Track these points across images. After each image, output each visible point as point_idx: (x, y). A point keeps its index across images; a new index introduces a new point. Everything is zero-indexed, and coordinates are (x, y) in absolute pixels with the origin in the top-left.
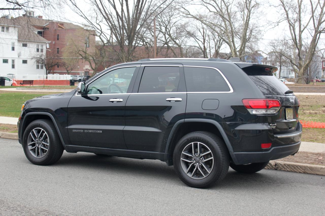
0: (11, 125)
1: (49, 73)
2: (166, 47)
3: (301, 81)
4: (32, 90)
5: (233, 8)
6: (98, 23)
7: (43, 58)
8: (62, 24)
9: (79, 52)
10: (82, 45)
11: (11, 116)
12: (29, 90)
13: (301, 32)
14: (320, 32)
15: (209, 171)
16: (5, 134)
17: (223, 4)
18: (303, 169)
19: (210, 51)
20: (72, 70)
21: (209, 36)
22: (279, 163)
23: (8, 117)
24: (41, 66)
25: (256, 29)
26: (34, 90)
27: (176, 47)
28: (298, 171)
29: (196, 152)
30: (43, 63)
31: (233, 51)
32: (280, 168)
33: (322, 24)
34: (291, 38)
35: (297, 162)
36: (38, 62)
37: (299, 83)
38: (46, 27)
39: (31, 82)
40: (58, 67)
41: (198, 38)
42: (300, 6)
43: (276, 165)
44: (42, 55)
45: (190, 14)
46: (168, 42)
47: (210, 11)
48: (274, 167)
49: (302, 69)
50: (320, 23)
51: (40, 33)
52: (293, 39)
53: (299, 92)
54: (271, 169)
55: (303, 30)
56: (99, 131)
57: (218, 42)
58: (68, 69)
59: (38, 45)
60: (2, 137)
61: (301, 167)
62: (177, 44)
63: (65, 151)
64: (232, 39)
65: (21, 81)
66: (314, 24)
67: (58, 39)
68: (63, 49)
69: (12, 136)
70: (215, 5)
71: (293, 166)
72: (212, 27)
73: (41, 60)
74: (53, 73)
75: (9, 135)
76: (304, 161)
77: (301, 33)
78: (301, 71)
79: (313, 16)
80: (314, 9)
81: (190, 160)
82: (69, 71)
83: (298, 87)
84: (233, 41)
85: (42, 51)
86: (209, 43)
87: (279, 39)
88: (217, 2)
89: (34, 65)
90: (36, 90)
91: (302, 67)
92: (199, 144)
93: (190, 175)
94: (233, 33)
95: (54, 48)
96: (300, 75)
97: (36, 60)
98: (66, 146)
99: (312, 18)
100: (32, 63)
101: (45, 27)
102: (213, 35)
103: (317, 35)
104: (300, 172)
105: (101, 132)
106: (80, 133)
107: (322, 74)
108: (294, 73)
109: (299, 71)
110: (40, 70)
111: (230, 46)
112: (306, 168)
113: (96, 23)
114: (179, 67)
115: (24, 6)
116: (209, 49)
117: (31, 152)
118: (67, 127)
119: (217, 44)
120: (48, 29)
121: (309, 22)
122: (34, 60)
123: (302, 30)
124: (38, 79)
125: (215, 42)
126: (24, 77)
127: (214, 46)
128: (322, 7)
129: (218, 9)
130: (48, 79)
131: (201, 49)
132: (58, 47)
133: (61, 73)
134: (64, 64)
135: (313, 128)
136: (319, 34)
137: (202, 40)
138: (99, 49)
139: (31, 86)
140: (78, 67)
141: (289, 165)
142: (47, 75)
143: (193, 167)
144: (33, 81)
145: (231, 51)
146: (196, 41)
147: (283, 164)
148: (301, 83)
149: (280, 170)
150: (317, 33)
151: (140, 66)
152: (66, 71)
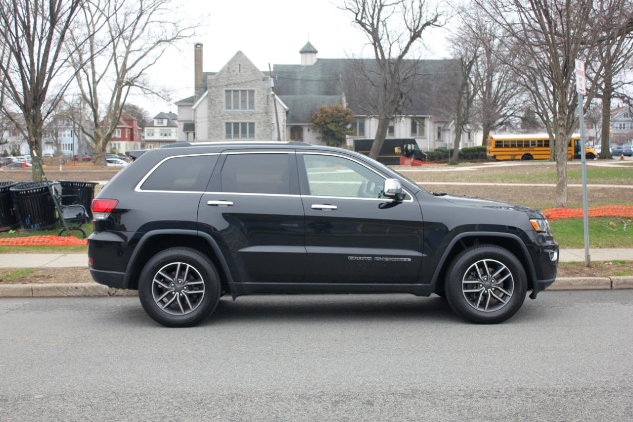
3: (100, 162)
14: (130, 84)
33: (128, 72)
37: (97, 165)
49: (101, 141)
50: (125, 70)
55: (99, 80)
66: (117, 68)
77: (95, 84)
78: (99, 145)
79: (114, 56)
91: (101, 138)
96: (99, 152)
99: (113, 60)
103: (121, 89)
109: (96, 145)
121: (108, 66)
128: (127, 45)
150: (121, 86)
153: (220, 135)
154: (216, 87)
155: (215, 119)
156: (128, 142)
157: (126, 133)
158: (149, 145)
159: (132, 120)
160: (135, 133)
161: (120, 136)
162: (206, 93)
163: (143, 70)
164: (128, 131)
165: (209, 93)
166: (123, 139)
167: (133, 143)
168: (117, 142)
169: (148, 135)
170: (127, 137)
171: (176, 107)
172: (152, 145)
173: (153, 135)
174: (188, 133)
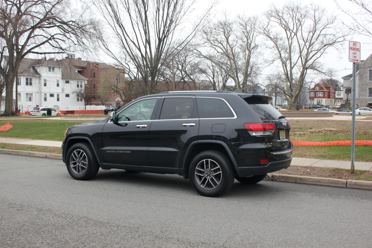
0: (57, 147)
1: (87, 104)
2: (182, 81)
3: (292, 108)
4: (74, 118)
5: (237, 50)
6: (126, 63)
7: (82, 92)
8: (97, 64)
9: (112, 87)
10: (114, 81)
11: (56, 141)
12: (71, 118)
13: (291, 68)
14: (307, 68)
15: (218, 183)
16: (52, 155)
17: (228, 46)
18: (294, 180)
19: (218, 84)
20: (106, 101)
21: (217, 72)
22: (275, 175)
23: (54, 141)
24: (81, 99)
25: (256, 66)
26: (75, 118)
27: (191, 82)
28: (290, 182)
29: (207, 167)
30: (82, 97)
31: (237, 84)
32: (276, 180)
33: (308, 62)
34: (284, 73)
35: (289, 174)
36: (78, 95)
37: (291, 110)
38: (85, 67)
39: (72, 112)
40: (95, 99)
41: (208, 74)
42: (290, 48)
43: (272, 177)
44: (81, 90)
45: (201, 55)
46: (184, 77)
47: (218, 52)
48: (271, 178)
49: (293, 98)
50: (306, 61)
51: (79, 72)
52: (285, 74)
53: (291, 117)
54: (269, 180)
56: (128, 152)
57: (225, 77)
58: (103, 101)
59: (78, 82)
60: (49, 157)
61: (292, 178)
62: (192, 79)
63: (100, 168)
64: (236, 74)
65: (64, 111)
66: (302, 62)
67: (94, 77)
68: (98, 85)
69: (57, 156)
70: (222, 47)
71: (286, 177)
72: (219, 64)
73: (81, 94)
74: (91, 104)
75: (55, 156)
76: (295, 173)
79: (301, 56)
80: (301, 50)
81: (203, 175)
82: (104, 103)
83: (290, 113)
84: (237, 76)
85: (81, 86)
86: (218, 78)
87: (274, 75)
88: (224, 45)
89: (75, 98)
90: (76, 118)
91: (293, 96)
92: (210, 160)
93: (202, 186)
94: (237, 70)
95: (91, 84)
96: (292, 103)
97: (76, 94)
98: (102, 164)
99: (300, 57)
100: (73, 97)
101: (83, 66)
102: (221, 72)
103: (304, 71)
104: (292, 182)
105: (130, 152)
106: (112, 153)
107: (309, 102)
108: (287, 102)
109: (291, 100)
110: (80, 102)
111: (235, 80)
112: (296, 179)
113: (125, 63)
114: (192, 98)
115: (67, 50)
116: (218, 83)
117: (73, 169)
118: (101, 149)
119: (224, 78)
120: (86, 68)
121: (298, 60)
122: (75, 94)
123: (292, 67)
124: (78, 110)
125: (222, 77)
126: (67, 108)
127: (222, 80)
128: (308, 48)
129: (224, 50)
130: (87, 109)
131: (211, 83)
132: (94, 83)
133: (97, 105)
134: (99, 97)
135: (302, 146)
136: (306, 70)
137: (212, 76)
138: (128, 84)
139: (73, 115)
140: (111, 99)
141: (283, 177)
142: (85, 106)
143: (205, 179)
144: (74, 111)
145: (236, 84)
146: (207, 76)
147: (278, 176)
148: (292, 110)
149: (276, 181)
150: (304, 69)
151: (160, 98)
152: (101, 103)
153: (365, 95)
154: (364, 68)
155: (363, 86)
156: (327, 99)
157: (326, 94)
158: (338, 101)
159: (330, 87)
160: (331, 94)
161: (322, 96)
162: (358, 72)
163: (315, 60)
164: (327, 93)
165: (359, 72)
166: (324, 97)
167: (329, 99)
168: (321, 99)
169: (338, 95)
170: (326, 96)
171: (343, 80)
172: (339, 101)
173: (340, 95)
174: (348, 94)
